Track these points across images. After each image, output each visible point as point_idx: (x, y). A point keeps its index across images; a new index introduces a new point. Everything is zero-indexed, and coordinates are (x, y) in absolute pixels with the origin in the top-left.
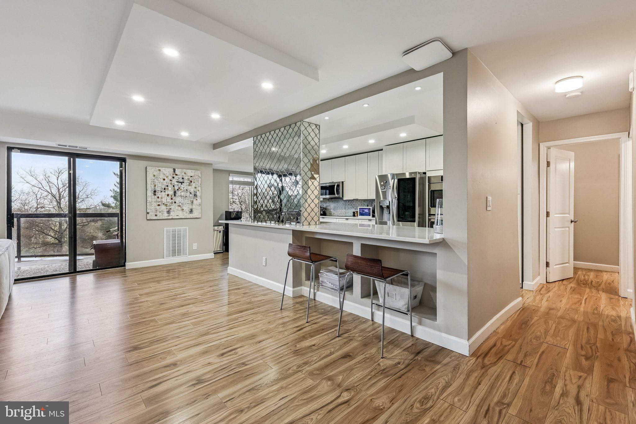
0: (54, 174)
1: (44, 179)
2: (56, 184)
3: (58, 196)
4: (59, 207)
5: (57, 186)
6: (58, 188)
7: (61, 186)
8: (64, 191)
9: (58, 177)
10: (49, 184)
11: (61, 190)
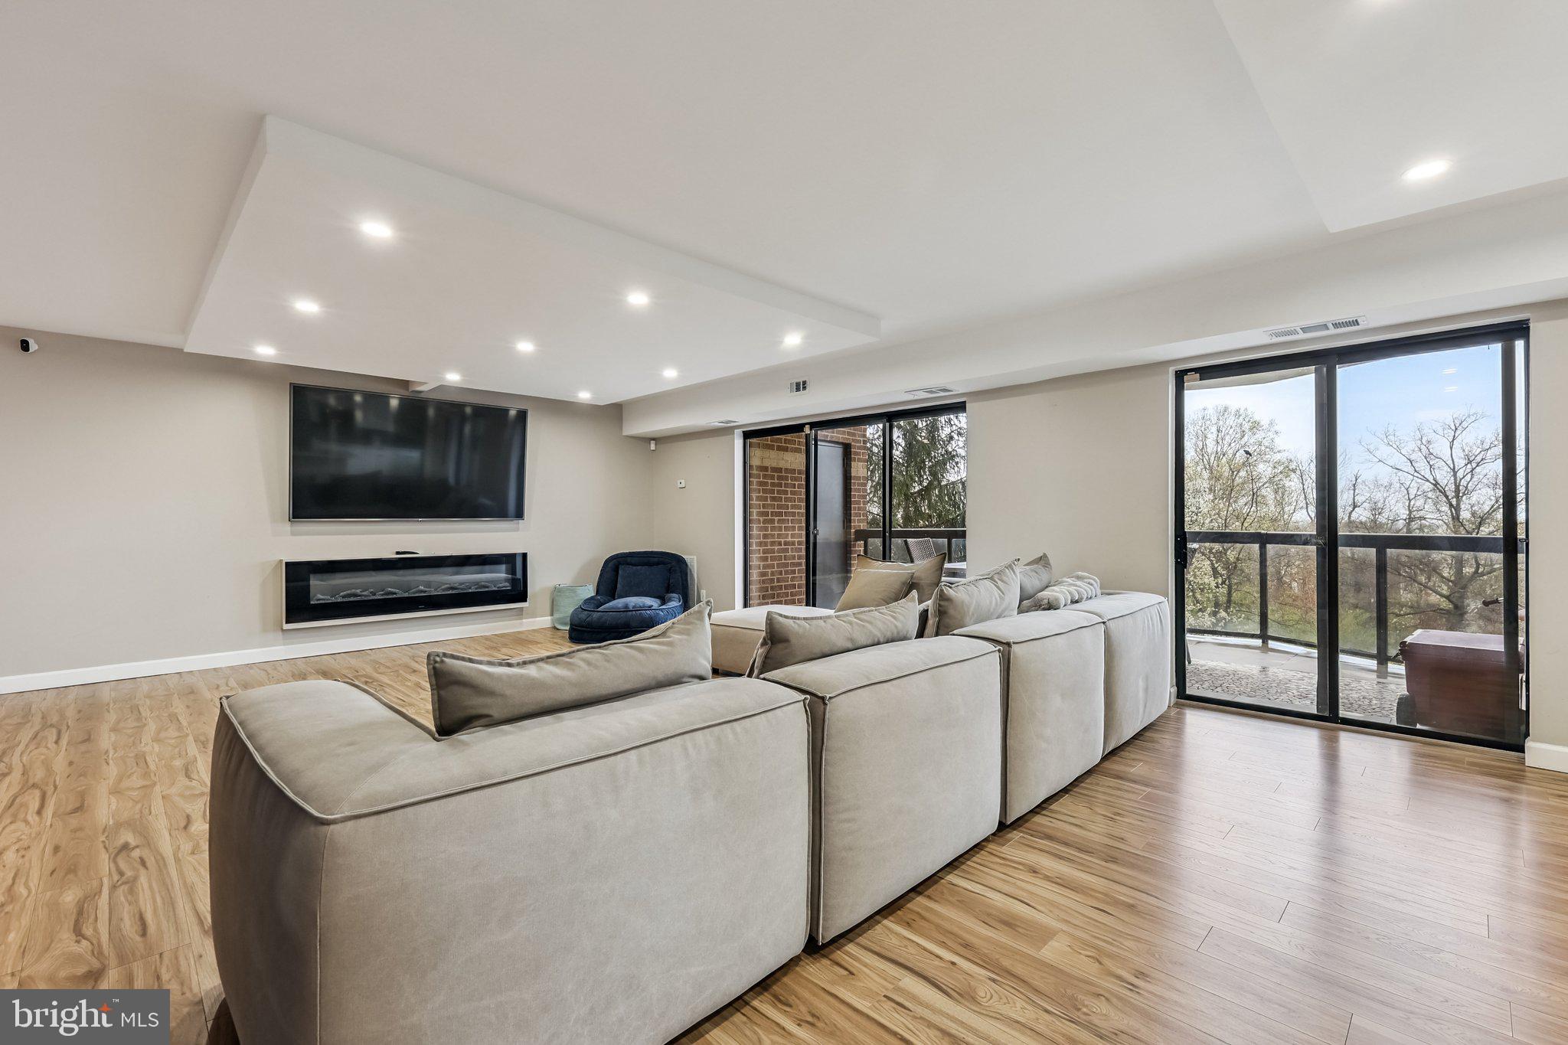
0: (1441, 433)
1: (1417, 449)
2: (1447, 456)
3: (1453, 487)
4: (1456, 518)
5: (1450, 462)
6: (1454, 470)
7: (1460, 462)
8: (1469, 476)
9: (1454, 440)
10: (1428, 460)
11: (1460, 474)
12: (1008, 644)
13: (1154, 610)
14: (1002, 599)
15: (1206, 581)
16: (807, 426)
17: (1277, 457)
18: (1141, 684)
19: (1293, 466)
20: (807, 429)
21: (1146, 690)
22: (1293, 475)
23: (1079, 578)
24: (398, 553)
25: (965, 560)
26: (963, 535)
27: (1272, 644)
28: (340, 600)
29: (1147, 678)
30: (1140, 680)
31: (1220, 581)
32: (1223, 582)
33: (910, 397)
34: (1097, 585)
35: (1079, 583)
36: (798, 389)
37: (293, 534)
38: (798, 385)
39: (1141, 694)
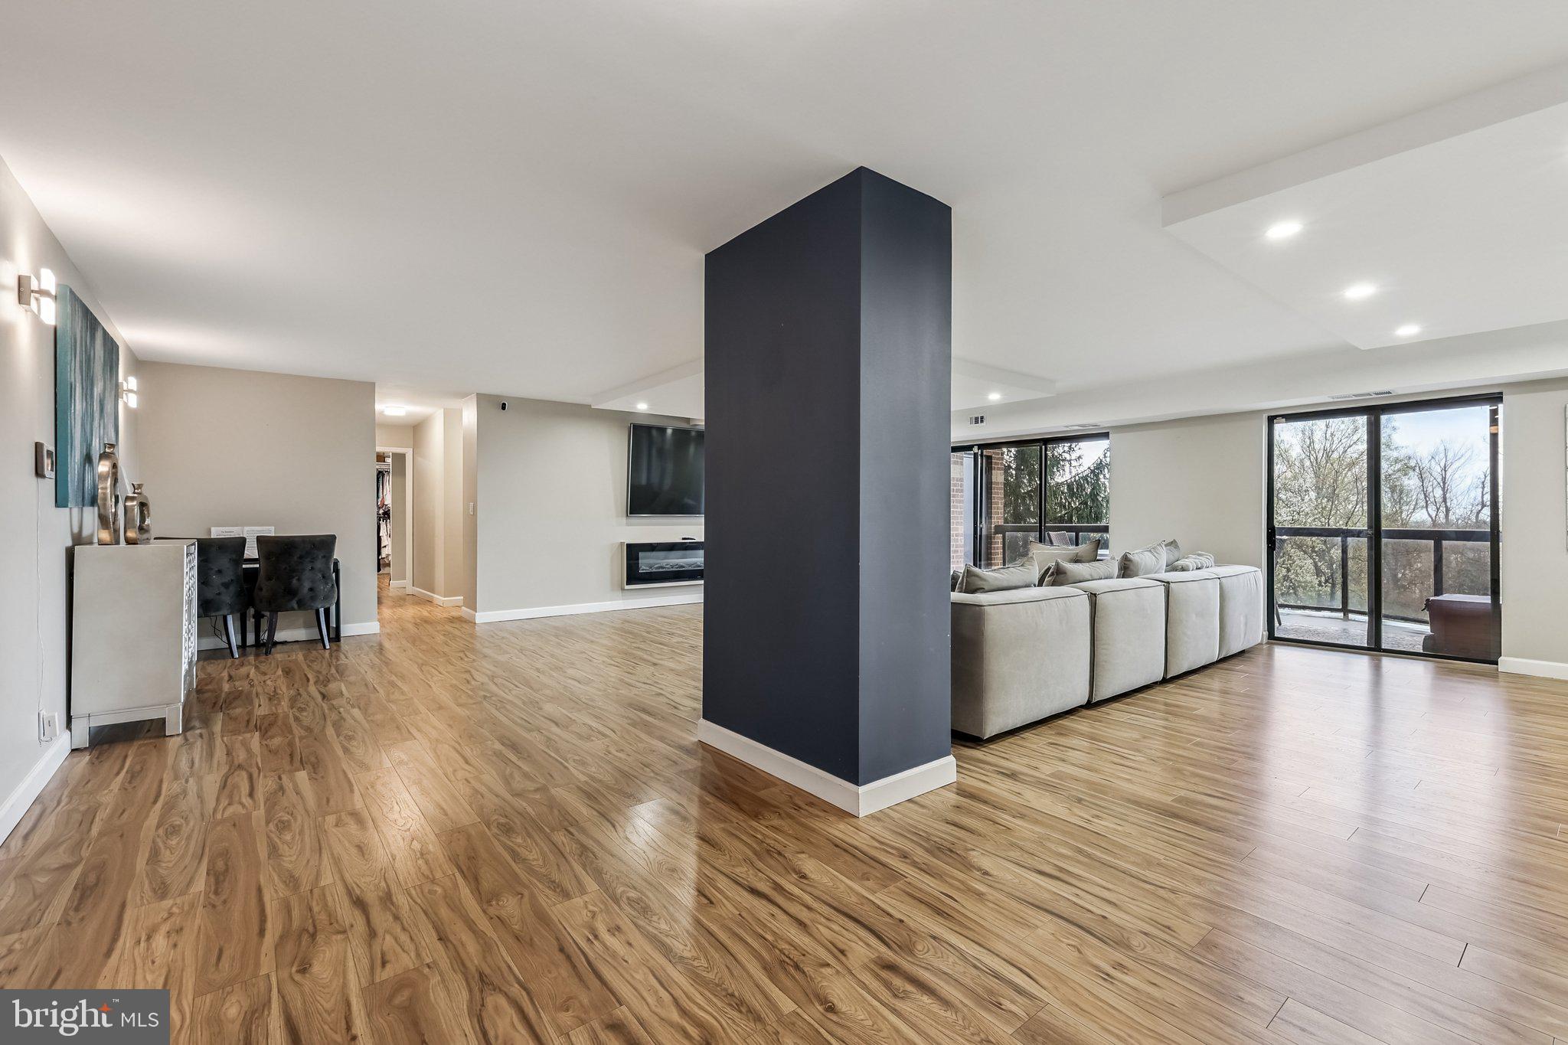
12: (1168, 583)
13: (1251, 575)
14: (1158, 563)
15: (1308, 579)
16: (976, 447)
17: (1395, 454)
18: (1242, 619)
19: (1412, 463)
20: (976, 449)
21: (1246, 624)
22: (1411, 473)
23: (1199, 555)
24: (684, 539)
25: (1107, 549)
26: (1106, 529)
27: (1351, 616)
28: (654, 570)
29: (1246, 617)
30: (1242, 618)
31: (1323, 579)
32: (1326, 581)
33: (1066, 429)
34: (1212, 560)
35: (1200, 558)
36: (977, 422)
37: (627, 525)
38: (977, 419)
39: (1242, 626)
